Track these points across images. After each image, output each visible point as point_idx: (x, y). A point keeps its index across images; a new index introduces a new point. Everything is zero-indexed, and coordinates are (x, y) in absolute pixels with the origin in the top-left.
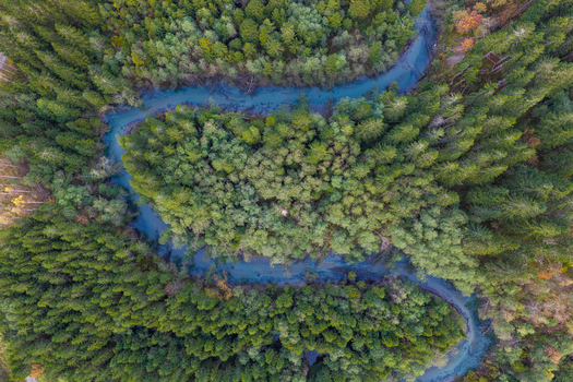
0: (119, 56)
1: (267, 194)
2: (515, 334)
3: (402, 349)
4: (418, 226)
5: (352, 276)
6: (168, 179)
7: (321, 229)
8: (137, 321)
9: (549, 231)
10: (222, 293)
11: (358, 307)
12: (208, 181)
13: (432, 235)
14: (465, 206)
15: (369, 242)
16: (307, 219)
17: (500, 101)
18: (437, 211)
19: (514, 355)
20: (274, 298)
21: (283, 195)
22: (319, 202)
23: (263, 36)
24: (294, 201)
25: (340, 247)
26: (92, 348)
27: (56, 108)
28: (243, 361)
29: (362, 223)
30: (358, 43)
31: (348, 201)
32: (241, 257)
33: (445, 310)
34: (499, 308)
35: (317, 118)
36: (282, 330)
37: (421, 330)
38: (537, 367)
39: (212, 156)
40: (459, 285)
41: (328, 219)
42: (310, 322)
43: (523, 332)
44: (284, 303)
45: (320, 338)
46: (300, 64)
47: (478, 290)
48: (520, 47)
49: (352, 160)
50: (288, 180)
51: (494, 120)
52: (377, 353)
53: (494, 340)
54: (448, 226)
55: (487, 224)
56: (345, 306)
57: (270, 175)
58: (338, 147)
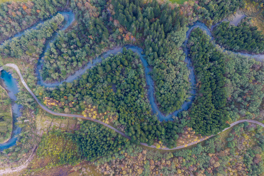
0: (148, 117)
1: (175, 76)
2: (196, 17)
3: (204, 40)
4: (177, 41)
5: (189, 55)
6: (176, 99)
7: (181, 63)
8: (210, 101)
9: (175, 14)
10: (200, 84)
11: (197, 52)
12: (175, 90)
13: (178, 38)
14: (169, 32)
15: (181, 52)
16: (179, 66)
17: (148, 28)
18: (172, 37)
19: (200, 16)
20: (198, 72)
21: (175, 72)
22: (174, 64)
23: (138, 83)
24: (175, 70)
25: (184, 58)
26: (219, 111)
27: (163, 130)
28: (215, 76)
29: (177, 53)
30: (134, 62)
31: (173, 57)
32: (190, 81)
33: (193, 33)
34: (190, 21)
35: (155, 67)
36: (206, 68)
37: (199, 37)
38: (202, 11)
39: (168, 90)
40: (187, 30)
41: (178, 61)
42: (202, 62)
43: (195, 15)
44: (199, 69)
45: (206, 59)
46: (142, 74)
47: (187, 26)
48: (136, 25)
49: (163, 58)
50: (171, 72)
51: (152, 28)
52: (206, 46)
53: (198, 21)
54: (175, 34)
55: (173, 26)
56: (197, 55)
57: (171, 76)
58: (161, 62)
